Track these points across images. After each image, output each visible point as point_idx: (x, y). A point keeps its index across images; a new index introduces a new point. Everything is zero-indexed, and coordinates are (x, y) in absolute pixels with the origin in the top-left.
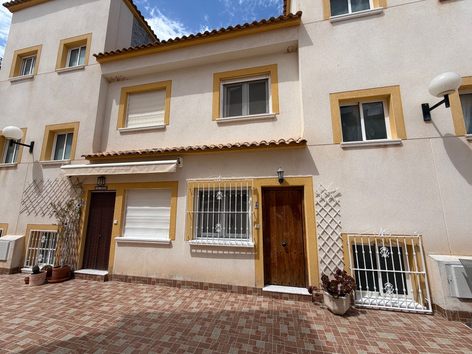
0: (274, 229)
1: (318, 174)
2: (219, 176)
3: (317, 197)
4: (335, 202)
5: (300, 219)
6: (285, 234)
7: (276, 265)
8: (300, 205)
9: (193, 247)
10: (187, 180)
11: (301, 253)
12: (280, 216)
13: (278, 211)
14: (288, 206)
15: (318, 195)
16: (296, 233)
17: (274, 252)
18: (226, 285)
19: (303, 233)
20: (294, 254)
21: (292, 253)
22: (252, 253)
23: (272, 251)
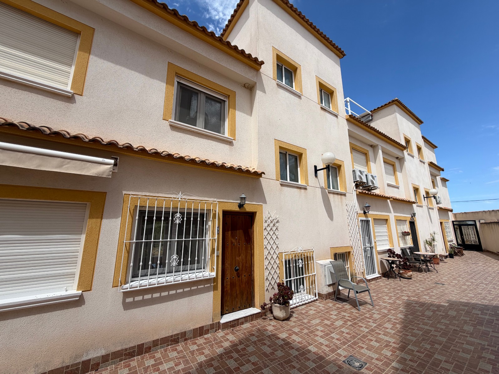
0: (228, 254)
1: (266, 203)
2: (179, 194)
3: (265, 223)
4: (276, 227)
5: (250, 243)
6: (237, 258)
7: (229, 292)
8: (250, 229)
9: (127, 294)
10: (124, 192)
11: (249, 275)
12: (234, 241)
13: (233, 236)
14: (241, 231)
15: (266, 222)
16: (246, 257)
17: (227, 278)
18: (177, 334)
19: (252, 255)
20: (244, 278)
21: (242, 276)
22: (211, 285)
23: (226, 278)
